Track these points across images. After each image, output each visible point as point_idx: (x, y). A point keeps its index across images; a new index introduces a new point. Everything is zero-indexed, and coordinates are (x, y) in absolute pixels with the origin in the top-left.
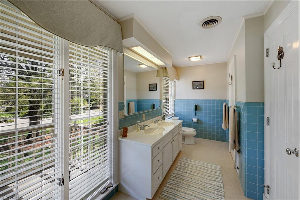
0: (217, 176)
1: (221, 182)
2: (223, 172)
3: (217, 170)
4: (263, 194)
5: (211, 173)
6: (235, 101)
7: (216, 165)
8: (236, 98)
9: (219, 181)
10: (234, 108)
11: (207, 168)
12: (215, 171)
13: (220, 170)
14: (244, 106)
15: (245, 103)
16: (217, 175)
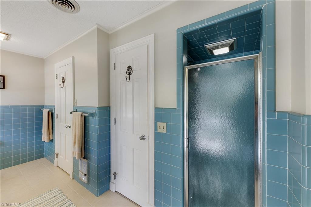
0: (62, 203)
1: (70, 204)
2: (64, 192)
3: (57, 195)
4: (109, 182)
5: (53, 205)
6: (73, 106)
7: (51, 191)
8: (74, 103)
9: (68, 205)
10: (82, 114)
11: (42, 203)
12: (55, 198)
13: (60, 192)
14: (96, 111)
15: (98, 107)
16: (61, 201)
